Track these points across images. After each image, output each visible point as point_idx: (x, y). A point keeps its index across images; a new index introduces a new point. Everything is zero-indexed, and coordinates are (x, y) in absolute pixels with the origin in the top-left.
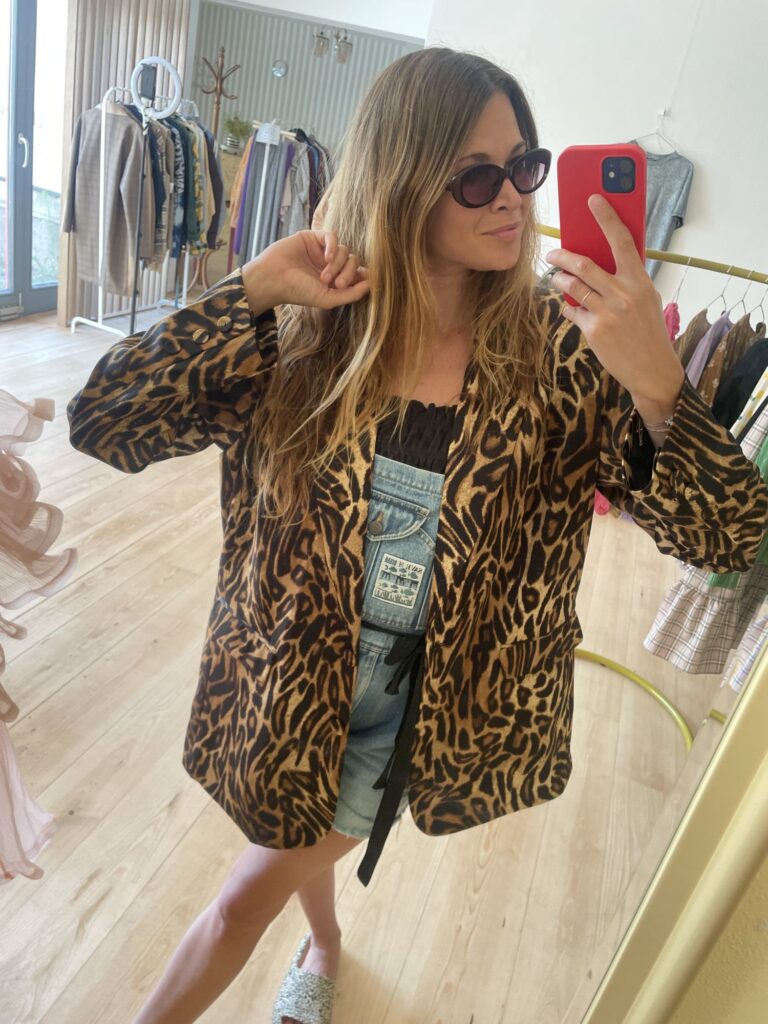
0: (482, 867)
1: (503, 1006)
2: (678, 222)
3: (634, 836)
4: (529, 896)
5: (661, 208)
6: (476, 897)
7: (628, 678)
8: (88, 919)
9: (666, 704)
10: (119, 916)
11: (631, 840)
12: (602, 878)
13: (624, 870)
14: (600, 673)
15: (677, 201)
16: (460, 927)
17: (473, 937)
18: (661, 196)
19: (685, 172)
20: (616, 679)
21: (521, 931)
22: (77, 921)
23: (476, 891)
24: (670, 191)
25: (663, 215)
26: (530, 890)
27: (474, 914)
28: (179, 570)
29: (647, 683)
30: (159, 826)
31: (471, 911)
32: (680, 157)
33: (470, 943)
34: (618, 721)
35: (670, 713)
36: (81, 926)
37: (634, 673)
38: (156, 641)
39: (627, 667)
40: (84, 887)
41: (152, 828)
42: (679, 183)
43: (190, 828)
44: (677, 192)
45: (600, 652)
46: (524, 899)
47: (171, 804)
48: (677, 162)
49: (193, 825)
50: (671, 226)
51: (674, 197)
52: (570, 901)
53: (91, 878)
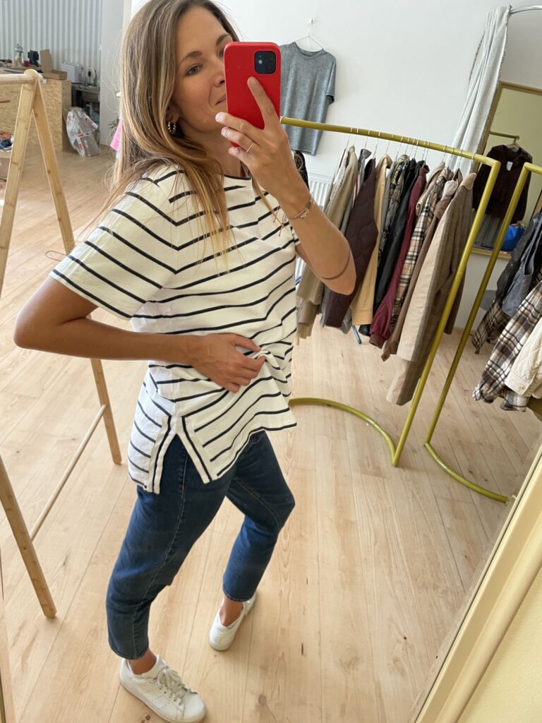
0: (285, 550)
1: (319, 633)
2: (331, 99)
3: (371, 507)
4: (318, 561)
5: (317, 90)
6: (286, 570)
7: (347, 411)
8: (28, 656)
9: (372, 422)
10: (50, 648)
11: (370, 511)
12: (359, 538)
13: (370, 530)
14: (328, 411)
15: (328, 84)
16: (281, 592)
17: (290, 596)
18: (317, 82)
19: (331, 64)
20: (339, 412)
21: (318, 583)
22: (20, 659)
23: (285, 566)
24: (322, 78)
25: (320, 94)
26: (318, 557)
27: (288, 581)
28: (20, 396)
29: (359, 412)
30: (60, 581)
31: (286, 580)
32: (326, 53)
33: (290, 601)
34: (346, 439)
35: (376, 428)
36: (24, 661)
37: (348, 407)
38: (18, 452)
39: (344, 403)
40: (18, 635)
41: (55, 583)
42: (328, 71)
43: (84, 576)
44: (327, 78)
45: (326, 398)
46: (316, 563)
47: (64, 564)
48: (324, 56)
49: (85, 573)
50: (326, 101)
51: (326, 81)
52: (343, 557)
53: (21, 628)
